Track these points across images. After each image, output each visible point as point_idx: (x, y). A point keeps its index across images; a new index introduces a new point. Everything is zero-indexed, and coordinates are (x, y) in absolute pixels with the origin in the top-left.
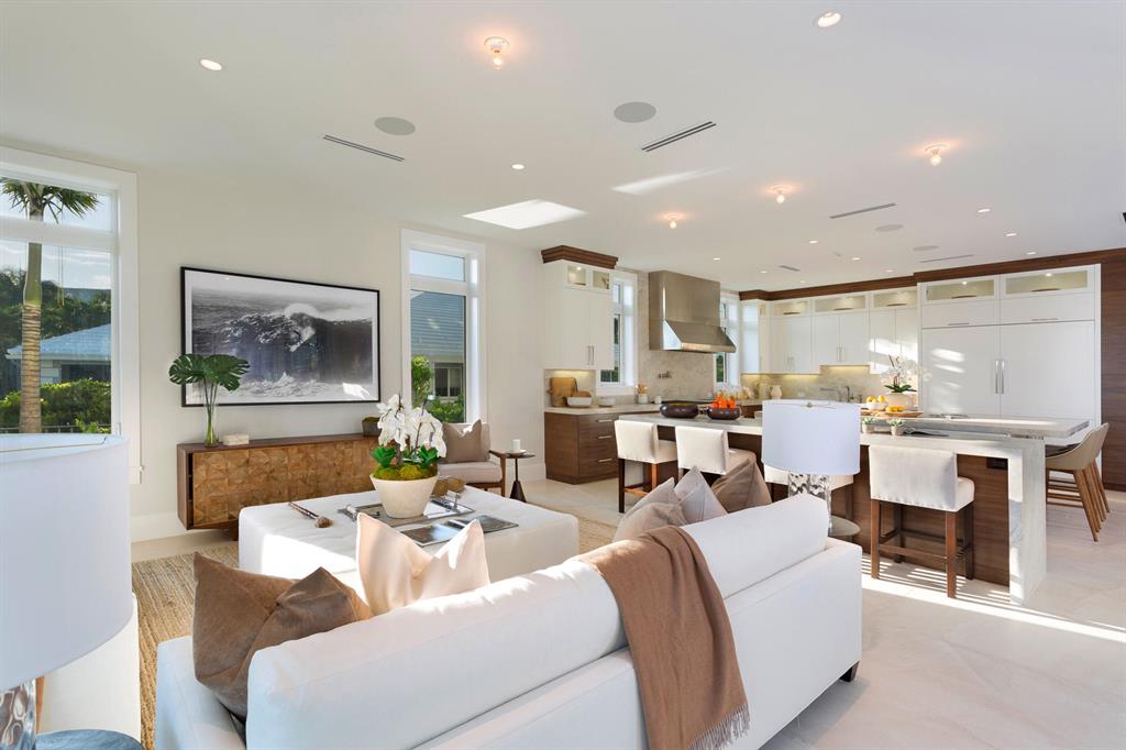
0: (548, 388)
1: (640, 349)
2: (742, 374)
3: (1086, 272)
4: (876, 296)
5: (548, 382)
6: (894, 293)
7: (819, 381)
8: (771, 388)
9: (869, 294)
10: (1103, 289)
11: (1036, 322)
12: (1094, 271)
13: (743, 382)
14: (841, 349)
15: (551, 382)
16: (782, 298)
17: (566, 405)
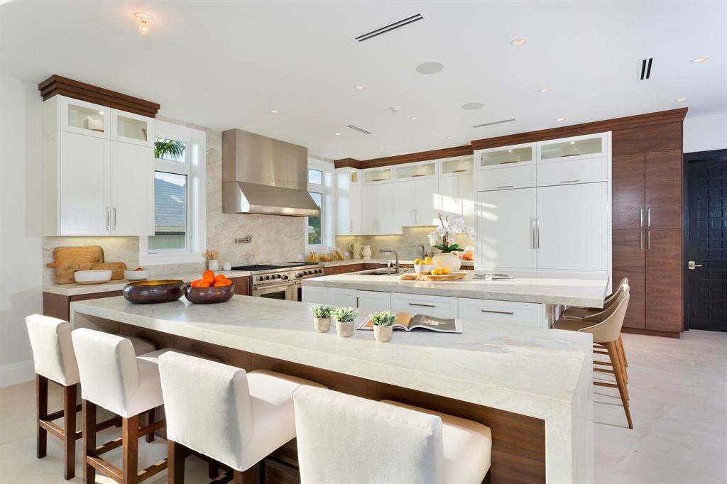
0: (50, 260)
1: (209, 212)
2: (337, 236)
3: (600, 139)
4: (443, 163)
5: (50, 253)
6: (457, 161)
7: (401, 241)
8: (362, 249)
9: (438, 162)
10: (614, 154)
11: (564, 184)
12: (606, 137)
13: (337, 243)
14: (416, 211)
15: (56, 253)
16: (370, 167)
17: (73, 282)
